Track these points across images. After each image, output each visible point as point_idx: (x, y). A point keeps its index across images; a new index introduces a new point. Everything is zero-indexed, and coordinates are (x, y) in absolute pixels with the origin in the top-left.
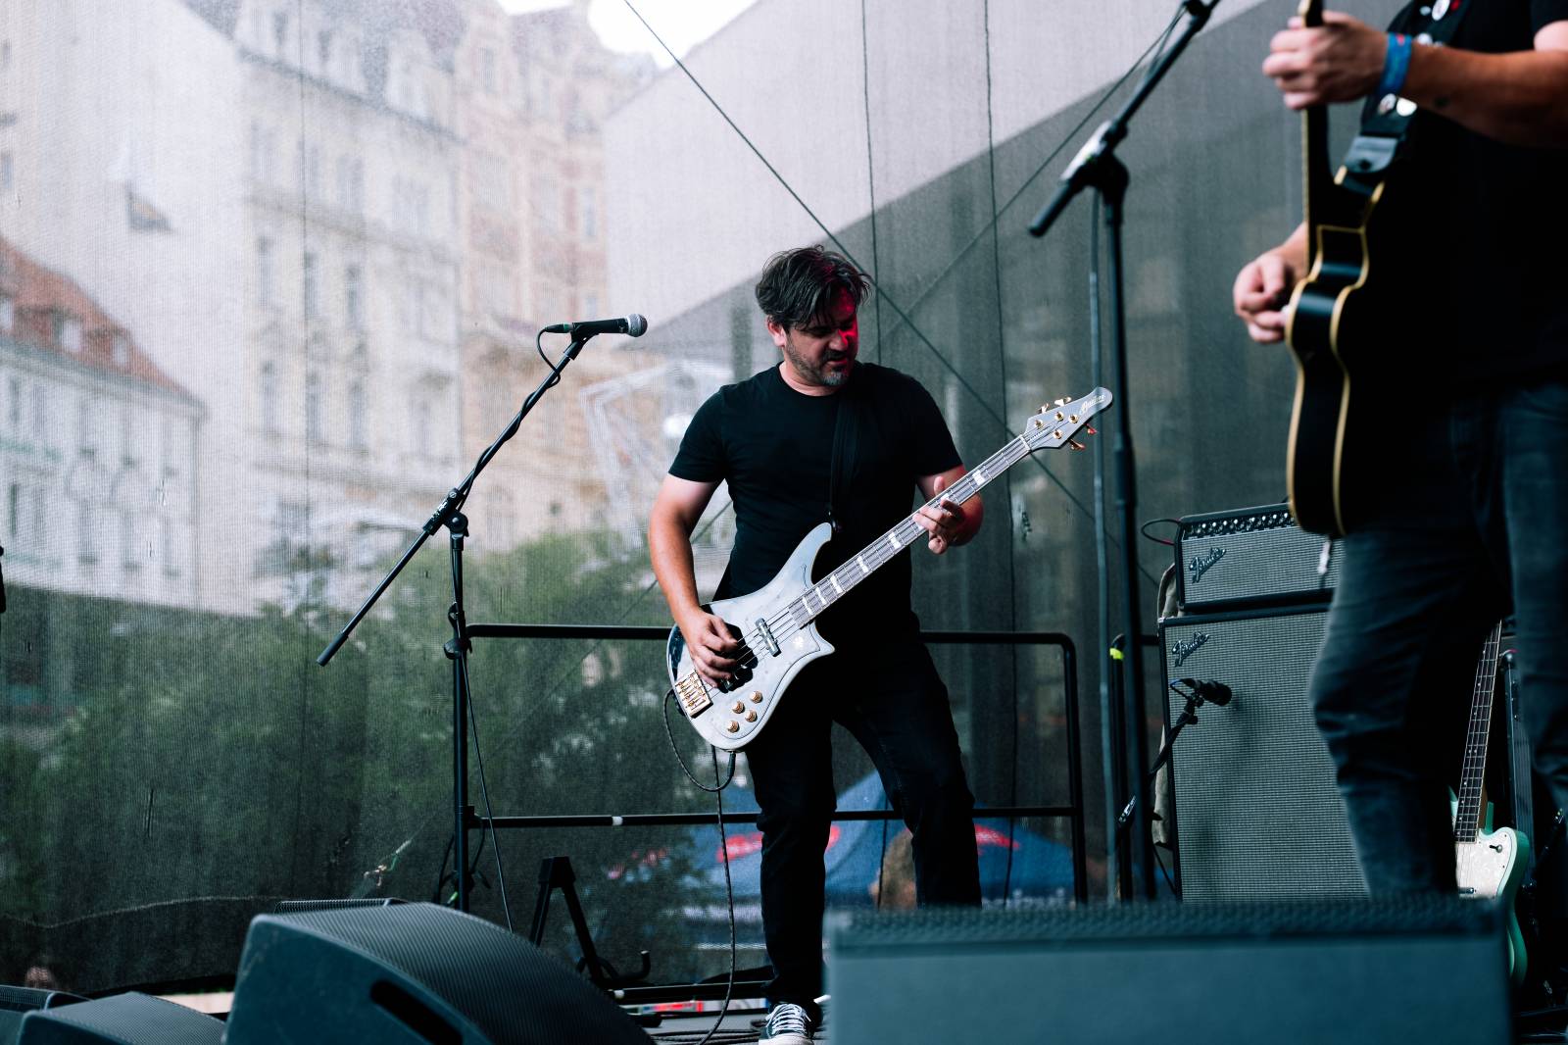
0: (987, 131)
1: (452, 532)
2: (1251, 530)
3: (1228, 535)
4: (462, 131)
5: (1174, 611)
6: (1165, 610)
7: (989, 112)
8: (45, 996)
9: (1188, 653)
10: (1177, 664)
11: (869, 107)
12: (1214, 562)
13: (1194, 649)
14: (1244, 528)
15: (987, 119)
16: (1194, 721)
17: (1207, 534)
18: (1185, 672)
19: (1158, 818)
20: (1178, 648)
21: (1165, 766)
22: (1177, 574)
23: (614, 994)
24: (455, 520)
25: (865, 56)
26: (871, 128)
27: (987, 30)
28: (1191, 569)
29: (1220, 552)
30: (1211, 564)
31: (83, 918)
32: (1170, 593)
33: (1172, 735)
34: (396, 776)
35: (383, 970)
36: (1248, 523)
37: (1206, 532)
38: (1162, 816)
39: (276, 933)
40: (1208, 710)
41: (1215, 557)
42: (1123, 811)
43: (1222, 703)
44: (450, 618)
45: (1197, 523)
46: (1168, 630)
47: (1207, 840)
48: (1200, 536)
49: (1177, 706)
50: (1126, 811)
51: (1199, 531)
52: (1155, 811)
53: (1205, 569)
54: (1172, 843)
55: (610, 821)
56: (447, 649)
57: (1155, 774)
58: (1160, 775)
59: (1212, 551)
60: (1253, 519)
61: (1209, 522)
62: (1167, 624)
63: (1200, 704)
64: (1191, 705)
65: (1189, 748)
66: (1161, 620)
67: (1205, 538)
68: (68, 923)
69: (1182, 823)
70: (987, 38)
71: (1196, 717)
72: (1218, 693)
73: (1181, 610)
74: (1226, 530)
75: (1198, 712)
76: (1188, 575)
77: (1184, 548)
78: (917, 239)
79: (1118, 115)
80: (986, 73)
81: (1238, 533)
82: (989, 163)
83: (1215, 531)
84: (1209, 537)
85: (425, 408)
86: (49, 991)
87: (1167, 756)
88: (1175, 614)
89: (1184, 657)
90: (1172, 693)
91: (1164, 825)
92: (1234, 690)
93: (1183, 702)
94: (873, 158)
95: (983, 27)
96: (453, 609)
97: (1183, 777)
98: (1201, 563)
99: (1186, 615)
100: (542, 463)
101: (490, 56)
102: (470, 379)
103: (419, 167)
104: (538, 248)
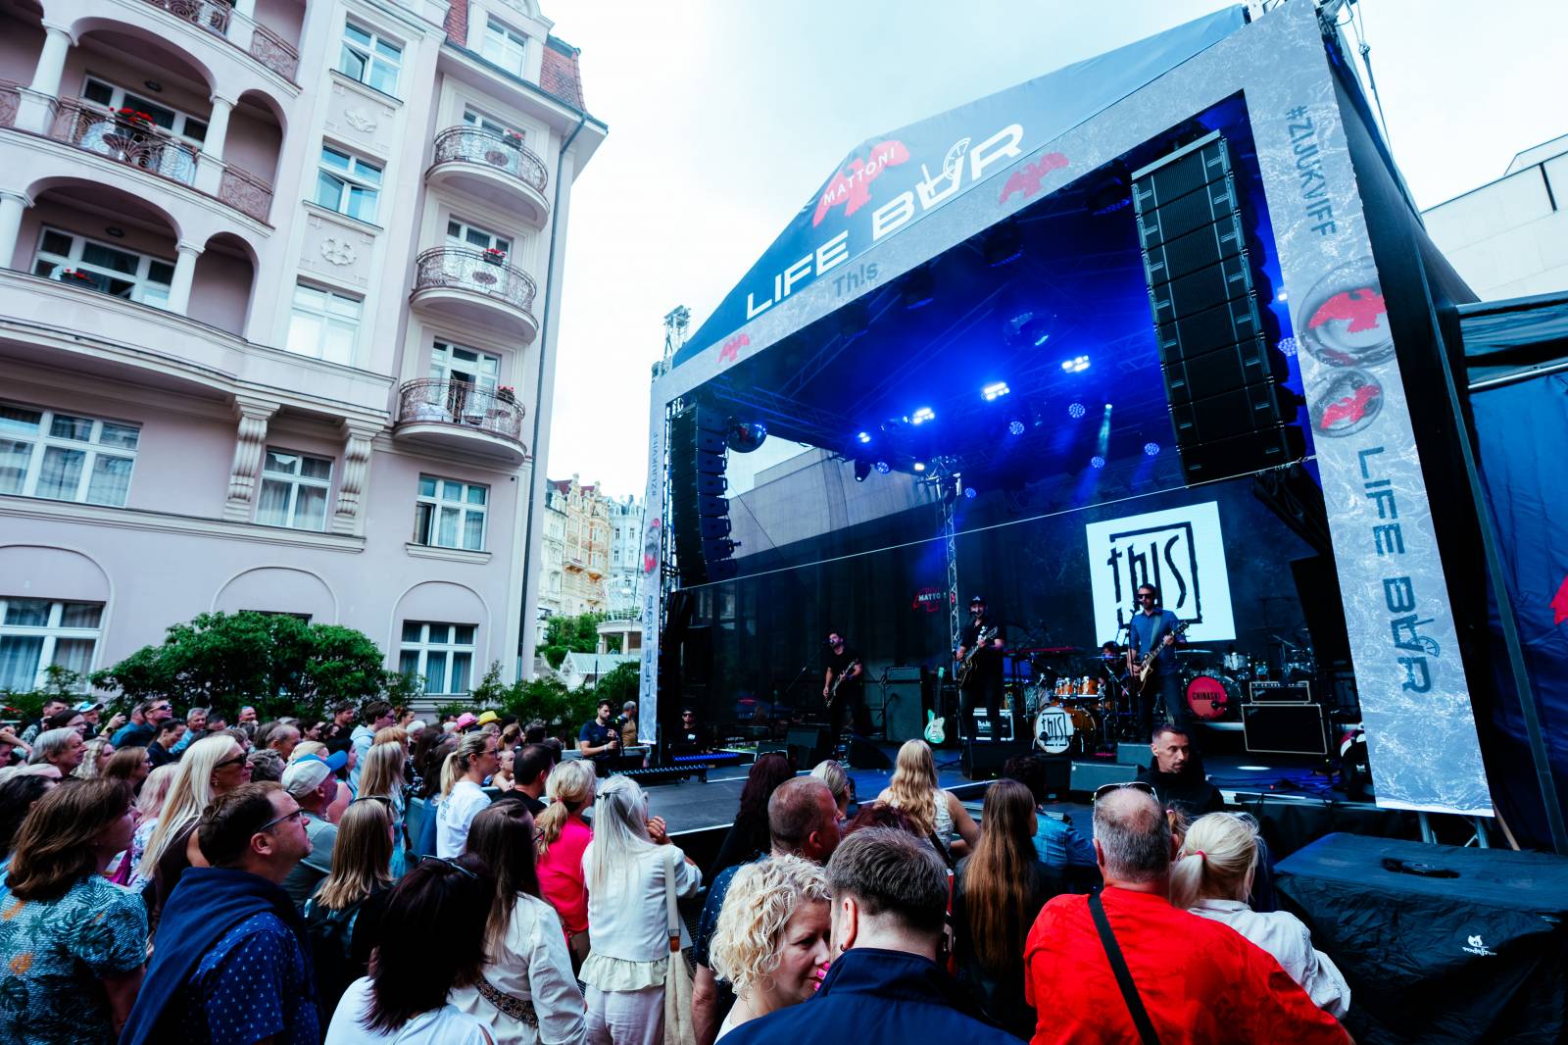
100: (579, 594)
101: (575, 496)
102: (564, 573)
103: (559, 522)
104: (583, 542)
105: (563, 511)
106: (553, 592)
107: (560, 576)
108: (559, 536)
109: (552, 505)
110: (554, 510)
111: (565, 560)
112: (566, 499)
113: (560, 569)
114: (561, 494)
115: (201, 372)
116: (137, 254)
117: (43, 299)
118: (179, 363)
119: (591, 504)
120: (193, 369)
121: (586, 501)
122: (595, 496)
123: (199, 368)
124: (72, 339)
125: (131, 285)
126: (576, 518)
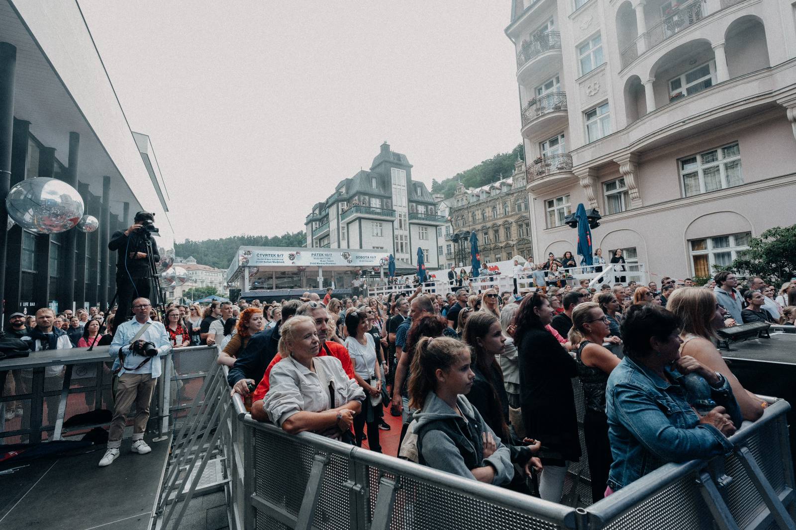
115: (747, 102)
116: (706, 64)
117: (667, 114)
118: (733, 105)
120: (742, 103)
123: (745, 100)
124: (682, 124)
125: (710, 80)
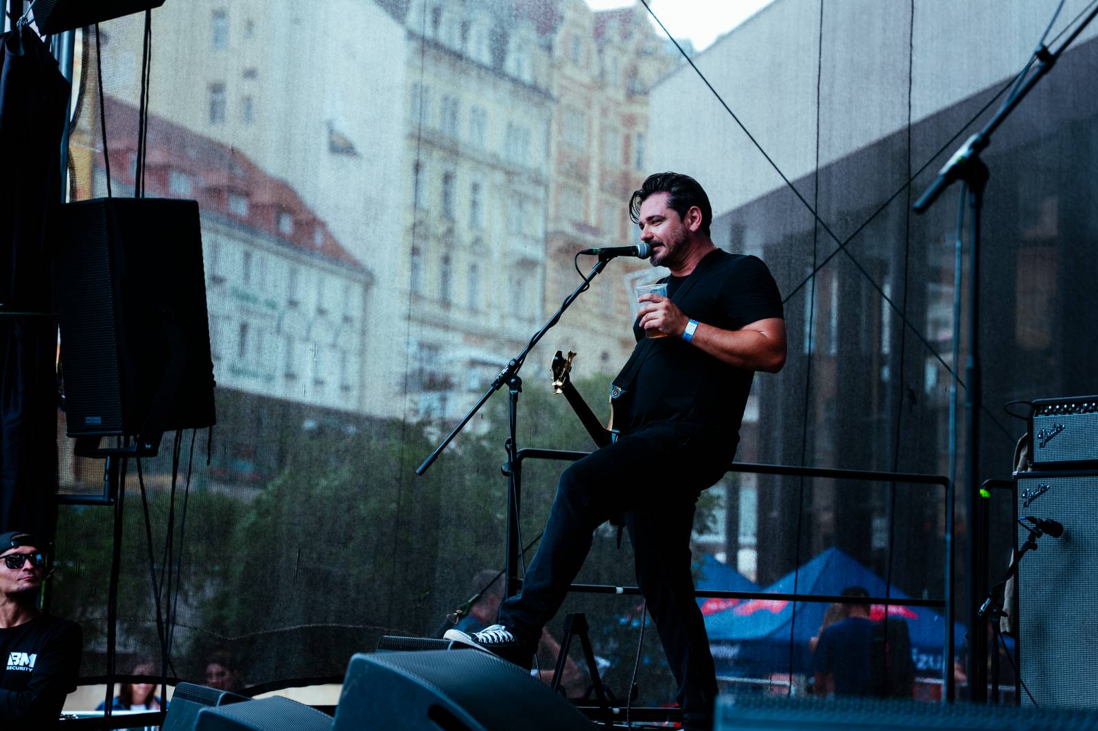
0: (907, 115)
1: (511, 389)
2: (1084, 412)
3: (1067, 415)
4: (555, 92)
5: (1025, 468)
6: (1019, 466)
7: (910, 102)
8: (219, 694)
9: (1034, 498)
10: (1025, 505)
11: (820, 98)
12: (1056, 434)
13: (1038, 495)
14: (1079, 411)
15: (908, 108)
16: (1034, 547)
17: (1052, 414)
18: (1030, 512)
19: (1005, 614)
20: (1026, 494)
21: (1013, 577)
22: (1029, 441)
23: (612, 710)
24: (513, 380)
25: (820, 62)
26: (821, 113)
27: (911, 45)
28: (1039, 438)
29: (1061, 427)
30: (1054, 435)
31: (253, 634)
32: (1023, 454)
33: (1018, 556)
34: (478, 543)
35: (438, 698)
36: (1081, 407)
37: (1051, 412)
38: (1008, 614)
39: (367, 667)
40: (1045, 540)
41: (1057, 430)
42: (980, 608)
43: (1056, 536)
44: (506, 448)
45: (1045, 405)
46: (1020, 481)
47: (1041, 632)
48: (1047, 414)
49: (1023, 536)
50: (982, 609)
51: (1046, 411)
52: (1003, 610)
53: (1049, 438)
54: (1015, 632)
55: (614, 590)
56: (504, 469)
57: (1005, 583)
58: (1009, 584)
59: (1055, 426)
60: (1086, 405)
61: (1054, 405)
62: (1020, 476)
63: (1040, 536)
64: (1034, 535)
65: (1030, 566)
66: (1015, 473)
67: (1051, 416)
68: (243, 637)
69: (1023, 619)
70: (911, 51)
71: (1036, 545)
72: (1053, 528)
73: (1031, 467)
74: (1066, 411)
75: (1038, 541)
76: (1037, 442)
77: (1035, 422)
78: (849, 192)
79: (984, 130)
80: (908, 76)
81: (1075, 414)
82: (907, 138)
83: (1058, 411)
84: (1053, 416)
85: (519, 283)
86: (221, 691)
87: (1014, 570)
88: (1026, 469)
89: (1030, 501)
90: (1020, 527)
91: (1009, 620)
92: (1065, 527)
93: (1028, 533)
94: (820, 134)
95: (908, 42)
96: (509, 442)
97: (1025, 586)
98: (1046, 434)
99: (1033, 471)
100: (597, 325)
101: (577, 40)
102: (551, 265)
103: (525, 116)
104: (603, 175)
105: (542, 82)
106: (519, 318)
107: (539, 270)
108: (534, 156)
109: (510, 65)
110: (515, 81)
111: (551, 227)
112: (549, 48)
113: (536, 252)
114: (533, 36)
119: (624, 61)
121: (610, 53)
122: (637, 36)
126: (580, 105)
